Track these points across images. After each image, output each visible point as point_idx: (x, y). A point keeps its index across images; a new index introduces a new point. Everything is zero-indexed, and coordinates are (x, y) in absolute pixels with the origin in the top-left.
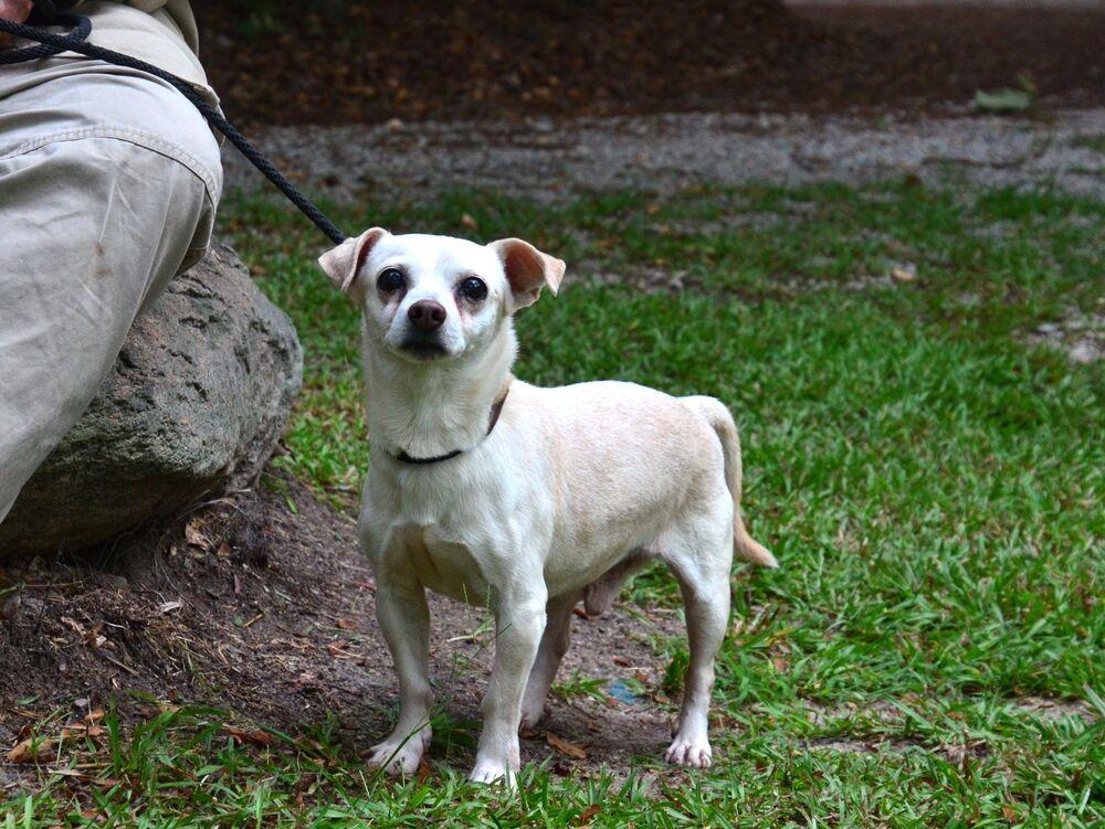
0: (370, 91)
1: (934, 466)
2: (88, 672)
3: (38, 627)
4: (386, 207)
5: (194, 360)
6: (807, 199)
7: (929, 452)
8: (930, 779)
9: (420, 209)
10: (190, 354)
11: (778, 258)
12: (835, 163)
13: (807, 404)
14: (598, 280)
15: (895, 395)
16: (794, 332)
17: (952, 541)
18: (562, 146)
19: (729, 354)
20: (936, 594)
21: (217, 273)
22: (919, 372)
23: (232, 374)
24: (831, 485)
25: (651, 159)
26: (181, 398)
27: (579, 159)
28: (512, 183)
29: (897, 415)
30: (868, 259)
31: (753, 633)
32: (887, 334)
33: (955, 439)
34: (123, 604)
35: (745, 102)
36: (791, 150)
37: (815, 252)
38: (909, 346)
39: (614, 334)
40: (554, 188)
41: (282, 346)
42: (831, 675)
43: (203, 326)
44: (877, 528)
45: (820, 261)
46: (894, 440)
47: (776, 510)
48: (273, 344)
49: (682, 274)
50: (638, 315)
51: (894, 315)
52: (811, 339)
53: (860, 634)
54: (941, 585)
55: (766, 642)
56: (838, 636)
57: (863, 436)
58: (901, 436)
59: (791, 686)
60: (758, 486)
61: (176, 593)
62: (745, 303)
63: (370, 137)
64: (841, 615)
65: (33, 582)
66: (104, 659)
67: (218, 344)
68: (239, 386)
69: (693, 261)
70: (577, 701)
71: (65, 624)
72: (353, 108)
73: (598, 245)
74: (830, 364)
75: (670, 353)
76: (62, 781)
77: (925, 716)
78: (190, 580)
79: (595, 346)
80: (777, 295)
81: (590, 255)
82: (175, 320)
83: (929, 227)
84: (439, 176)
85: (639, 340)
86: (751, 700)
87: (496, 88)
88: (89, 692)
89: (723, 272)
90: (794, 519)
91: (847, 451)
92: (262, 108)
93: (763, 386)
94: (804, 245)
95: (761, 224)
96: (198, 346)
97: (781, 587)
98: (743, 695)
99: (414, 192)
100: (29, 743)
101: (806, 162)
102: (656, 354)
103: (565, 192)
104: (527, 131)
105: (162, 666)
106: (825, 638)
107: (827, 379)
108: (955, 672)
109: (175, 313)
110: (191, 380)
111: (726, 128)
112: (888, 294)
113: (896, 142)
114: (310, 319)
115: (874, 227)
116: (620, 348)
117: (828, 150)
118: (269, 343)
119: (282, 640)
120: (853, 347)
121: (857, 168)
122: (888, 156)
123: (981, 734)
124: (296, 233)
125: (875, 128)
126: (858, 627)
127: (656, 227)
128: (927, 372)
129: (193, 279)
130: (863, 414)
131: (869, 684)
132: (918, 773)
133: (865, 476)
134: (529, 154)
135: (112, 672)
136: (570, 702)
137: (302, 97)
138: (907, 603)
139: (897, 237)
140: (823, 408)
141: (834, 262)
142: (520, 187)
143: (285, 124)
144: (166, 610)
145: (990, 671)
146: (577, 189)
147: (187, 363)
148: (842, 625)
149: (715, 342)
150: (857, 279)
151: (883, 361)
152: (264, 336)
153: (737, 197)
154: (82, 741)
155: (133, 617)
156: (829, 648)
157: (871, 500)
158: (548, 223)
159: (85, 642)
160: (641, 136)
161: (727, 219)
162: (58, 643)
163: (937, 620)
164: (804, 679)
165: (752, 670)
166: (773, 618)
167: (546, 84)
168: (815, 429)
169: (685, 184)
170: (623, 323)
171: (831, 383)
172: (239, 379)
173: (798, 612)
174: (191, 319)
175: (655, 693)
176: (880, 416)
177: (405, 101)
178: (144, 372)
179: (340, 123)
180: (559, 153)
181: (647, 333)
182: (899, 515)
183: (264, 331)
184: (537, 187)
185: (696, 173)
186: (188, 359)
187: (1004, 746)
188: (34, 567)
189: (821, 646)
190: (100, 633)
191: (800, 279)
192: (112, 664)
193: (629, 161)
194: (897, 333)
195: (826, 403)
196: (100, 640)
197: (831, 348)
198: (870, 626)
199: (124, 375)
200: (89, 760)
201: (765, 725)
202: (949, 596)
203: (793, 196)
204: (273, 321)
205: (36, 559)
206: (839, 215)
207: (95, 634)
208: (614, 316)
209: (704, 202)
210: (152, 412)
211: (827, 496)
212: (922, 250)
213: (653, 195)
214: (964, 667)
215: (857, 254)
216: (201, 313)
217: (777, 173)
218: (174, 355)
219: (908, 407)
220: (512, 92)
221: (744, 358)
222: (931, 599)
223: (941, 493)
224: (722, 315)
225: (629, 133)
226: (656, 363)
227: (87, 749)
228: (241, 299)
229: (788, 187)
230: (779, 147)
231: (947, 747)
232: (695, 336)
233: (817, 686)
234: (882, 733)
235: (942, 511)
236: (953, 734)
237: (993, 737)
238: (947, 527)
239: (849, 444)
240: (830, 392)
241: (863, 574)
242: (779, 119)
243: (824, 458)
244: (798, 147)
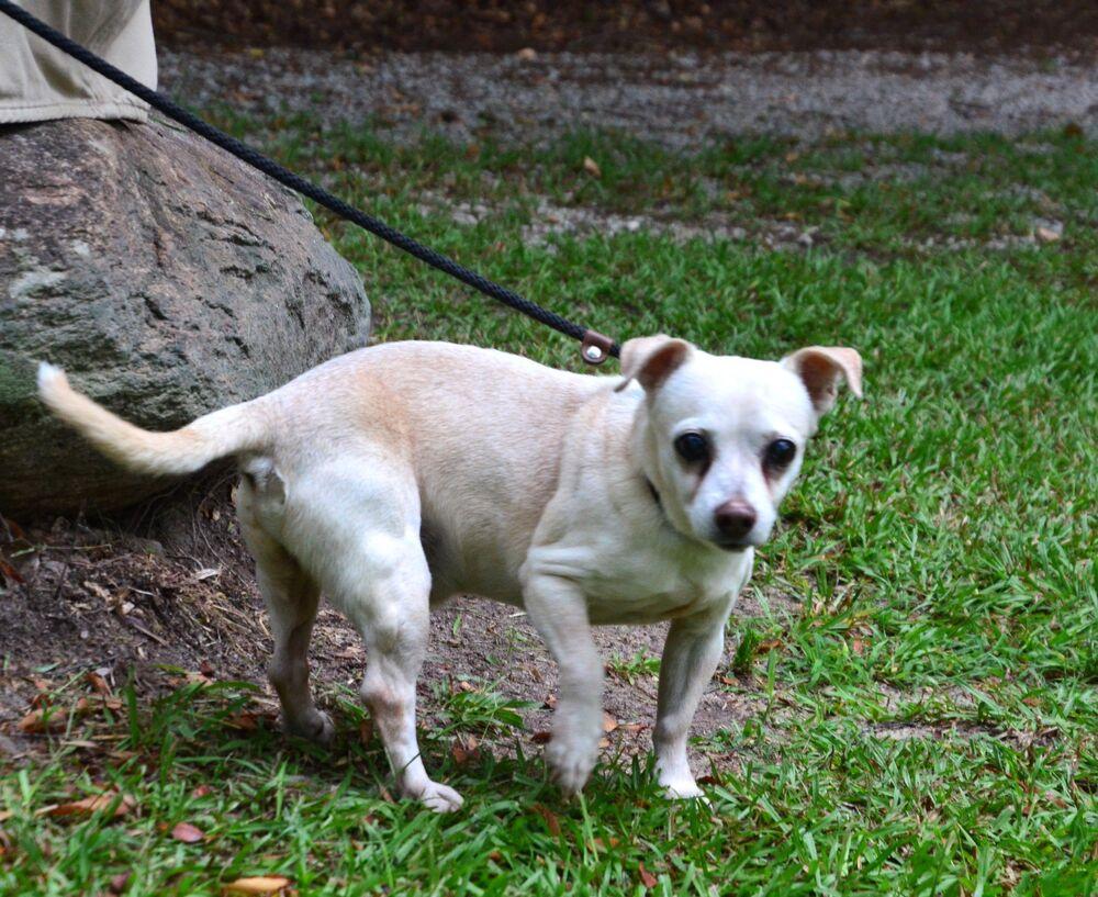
0: (505, 15)
1: (1051, 441)
2: (113, 640)
3: (59, 592)
4: (504, 149)
5: (235, 313)
6: (959, 150)
7: (1048, 426)
8: (994, 767)
9: (540, 151)
10: (230, 306)
11: (919, 213)
12: (993, 110)
13: (927, 372)
14: (721, 234)
15: (1020, 364)
16: (924, 295)
17: (1057, 520)
18: (704, 84)
19: (852, 316)
20: (1032, 576)
21: (268, 220)
22: (1049, 340)
23: (281, 329)
24: (938, 458)
25: (797, 101)
26: (218, 354)
27: (721, 99)
28: (645, 125)
29: (1020, 385)
30: (1013, 216)
31: (834, 614)
32: (1020, 299)
33: (1076, 413)
34: (155, 570)
35: (911, 38)
36: (949, 93)
37: (957, 209)
38: (1043, 312)
39: (730, 294)
40: (690, 132)
41: (344, 300)
42: (910, 657)
43: (248, 277)
44: (980, 505)
45: (962, 218)
46: (1012, 413)
47: (877, 485)
48: (333, 297)
49: (813, 229)
50: (759, 273)
51: (1032, 278)
52: (941, 303)
53: (948, 615)
54: (1039, 566)
55: (844, 623)
56: (923, 618)
57: (982, 408)
58: (1020, 409)
59: (868, 670)
60: (862, 459)
61: (217, 560)
62: (875, 263)
63: (497, 68)
64: (929, 597)
65: (55, 544)
66: (131, 627)
67: (266, 297)
68: (290, 342)
69: (827, 216)
70: (641, 682)
71: (89, 590)
72: (485, 34)
73: (729, 196)
74: (956, 330)
75: (789, 316)
76: (74, 753)
77: (1000, 702)
78: (234, 546)
79: (709, 307)
80: (910, 255)
81: (716, 207)
82: (215, 269)
83: (1081, 183)
84: (567, 115)
85: (757, 301)
86: (824, 683)
87: (643, 17)
88: (112, 661)
89: (857, 228)
90: (894, 496)
91: (960, 425)
92: (386, 31)
93: (882, 352)
94: (947, 200)
95: (906, 176)
96: (241, 298)
97: (871, 567)
98: (815, 678)
99: (537, 132)
100: (40, 712)
101: (963, 108)
102: (774, 316)
103: (701, 136)
104: (669, 66)
105: (194, 636)
106: (911, 620)
107: (952, 345)
108: (1040, 656)
109: (216, 261)
110: (231, 334)
111: (883, 68)
112: (1029, 255)
113: (1063, 88)
114: (406, 269)
115: (1025, 181)
116: (736, 309)
117: (989, 95)
118: (328, 296)
119: (331, 612)
120: (984, 312)
121: (1017, 115)
122: (1052, 102)
123: (1055, 721)
124: (403, 173)
125: (1043, 71)
126: (946, 609)
127: (792, 176)
128: (1058, 340)
129: (238, 225)
130: (985, 384)
131: (949, 669)
132: (983, 759)
133: (976, 450)
134: (667, 92)
135: (138, 642)
136: (632, 681)
137: (430, 20)
138: (1000, 585)
139: (1048, 192)
140: (943, 377)
141: (975, 219)
142: (651, 128)
143: (408, 51)
144: (203, 577)
145: (1076, 657)
146: (712, 133)
147: (226, 316)
148: (930, 607)
149: (837, 304)
150: (999, 238)
151: (1013, 328)
152: (323, 289)
153: (883, 147)
154: (100, 712)
155: (164, 584)
156: (912, 630)
157: (978, 476)
158: (676, 171)
159: (110, 609)
160: (789, 75)
161: (869, 170)
162: (81, 609)
163: (1029, 604)
164: (881, 662)
165: (828, 652)
166: (855, 599)
167: (698, 13)
168: (932, 400)
169: (830, 130)
170: (742, 281)
171: (956, 350)
172: (290, 334)
173: (883, 593)
174: (234, 269)
175: (723, 674)
176: (1003, 386)
177: (542, 29)
178: (176, 324)
179: (467, 52)
180: (700, 92)
181: (768, 293)
182: (1006, 492)
183: (322, 283)
184: (671, 129)
185: (844, 118)
186: (228, 311)
187: (1075, 733)
188: (57, 527)
189: (905, 628)
190: (127, 600)
191: (939, 237)
192: (139, 633)
193: (775, 103)
194: (1032, 298)
195: (946, 372)
196: (127, 607)
197: (959, 313)
198: (958, 607)
199: (153, 327)
200: (106, 731)
201: (835, 709)
202: (1044, 579)
203: (943, 146)
204: (334, 273)
205: (60, 520)
206: (989, 167)
207: (121, 601)
208: (734, 274)
209: (847, 151)
210: (184, 368)
211: (933, 471)
212: (1071, 208)
213: (793, 142)
214: (1049, 652)
215: (1001, 212)
216: (247, 262)
217: (932, 119)
218: (212, 307)
219: (1033, 378)
220: (660, 21)
221: (866, 323)
222: (1026, 581)
223: (1053, 470)
224: (849, 275)
225: (778, 72)
226: (773, 326)
227: (103, 721)
228: (296, 247)
229: (939, 136)
230: (936, 90)
231: (1017, 733)
232: (817, 298)
233: (894, 670)
234: (954, 719)
235: (1052, 489)
236: (1025, 720)
237: (1066, 724)
238: (1053, 507)
239: (964, 417)
240: (953, 360)
241: (957, 554)
242: (942, 59)
243: (934, 430)
244: (958, 91)
